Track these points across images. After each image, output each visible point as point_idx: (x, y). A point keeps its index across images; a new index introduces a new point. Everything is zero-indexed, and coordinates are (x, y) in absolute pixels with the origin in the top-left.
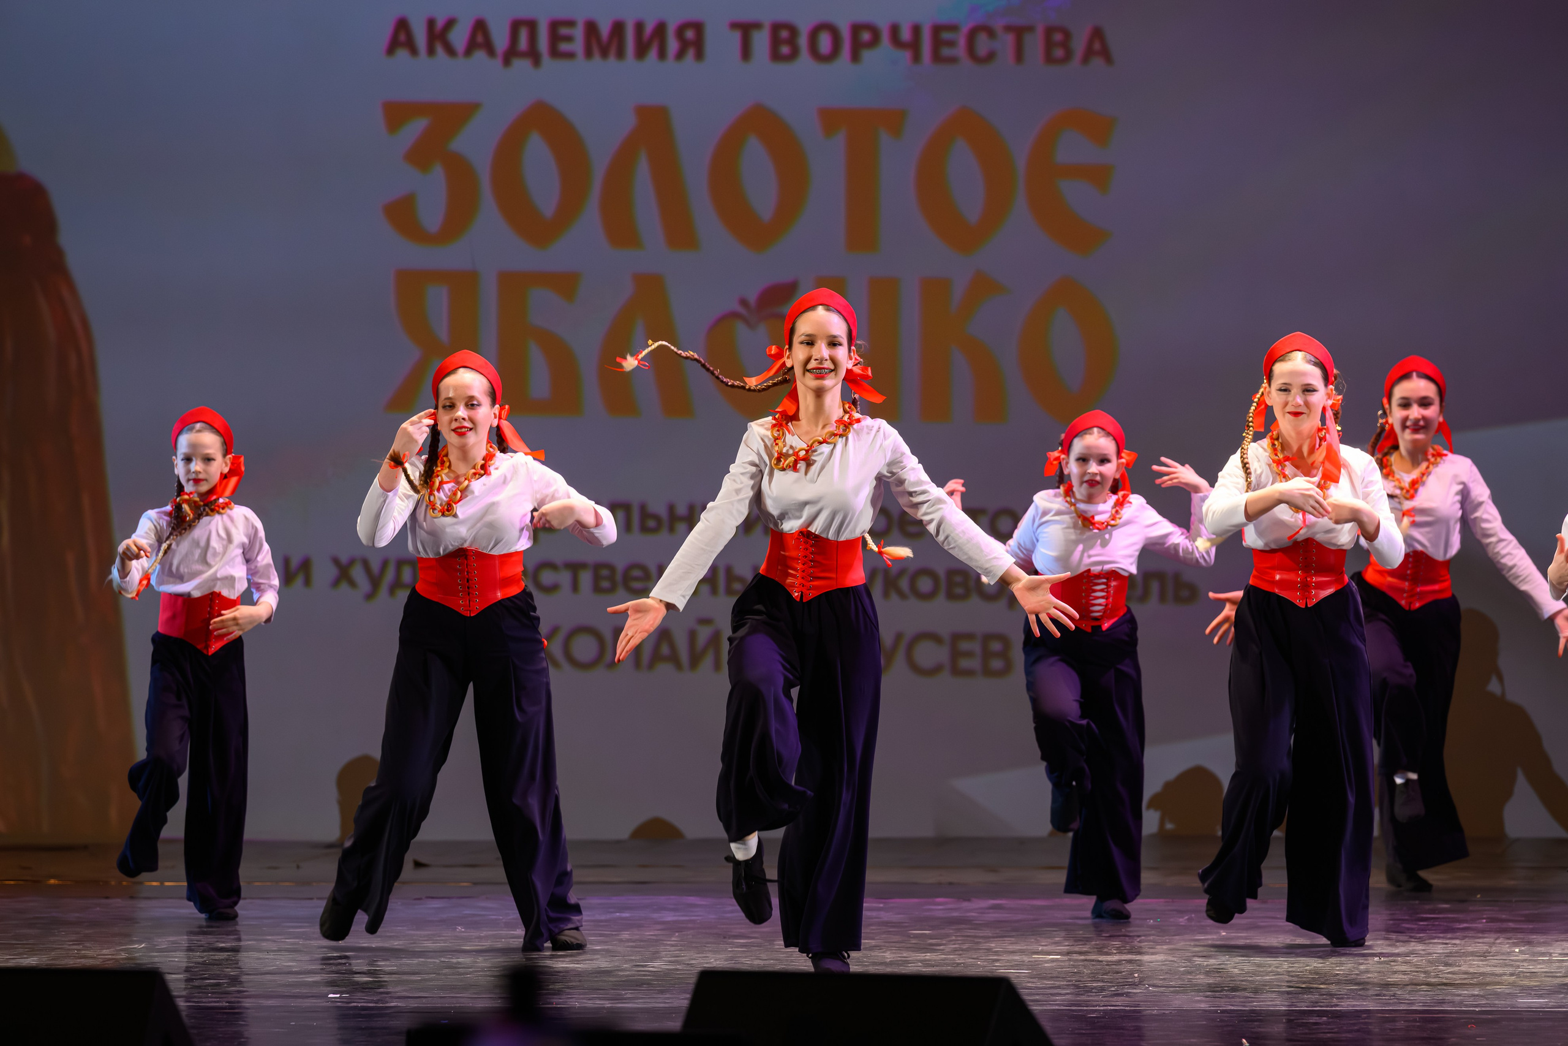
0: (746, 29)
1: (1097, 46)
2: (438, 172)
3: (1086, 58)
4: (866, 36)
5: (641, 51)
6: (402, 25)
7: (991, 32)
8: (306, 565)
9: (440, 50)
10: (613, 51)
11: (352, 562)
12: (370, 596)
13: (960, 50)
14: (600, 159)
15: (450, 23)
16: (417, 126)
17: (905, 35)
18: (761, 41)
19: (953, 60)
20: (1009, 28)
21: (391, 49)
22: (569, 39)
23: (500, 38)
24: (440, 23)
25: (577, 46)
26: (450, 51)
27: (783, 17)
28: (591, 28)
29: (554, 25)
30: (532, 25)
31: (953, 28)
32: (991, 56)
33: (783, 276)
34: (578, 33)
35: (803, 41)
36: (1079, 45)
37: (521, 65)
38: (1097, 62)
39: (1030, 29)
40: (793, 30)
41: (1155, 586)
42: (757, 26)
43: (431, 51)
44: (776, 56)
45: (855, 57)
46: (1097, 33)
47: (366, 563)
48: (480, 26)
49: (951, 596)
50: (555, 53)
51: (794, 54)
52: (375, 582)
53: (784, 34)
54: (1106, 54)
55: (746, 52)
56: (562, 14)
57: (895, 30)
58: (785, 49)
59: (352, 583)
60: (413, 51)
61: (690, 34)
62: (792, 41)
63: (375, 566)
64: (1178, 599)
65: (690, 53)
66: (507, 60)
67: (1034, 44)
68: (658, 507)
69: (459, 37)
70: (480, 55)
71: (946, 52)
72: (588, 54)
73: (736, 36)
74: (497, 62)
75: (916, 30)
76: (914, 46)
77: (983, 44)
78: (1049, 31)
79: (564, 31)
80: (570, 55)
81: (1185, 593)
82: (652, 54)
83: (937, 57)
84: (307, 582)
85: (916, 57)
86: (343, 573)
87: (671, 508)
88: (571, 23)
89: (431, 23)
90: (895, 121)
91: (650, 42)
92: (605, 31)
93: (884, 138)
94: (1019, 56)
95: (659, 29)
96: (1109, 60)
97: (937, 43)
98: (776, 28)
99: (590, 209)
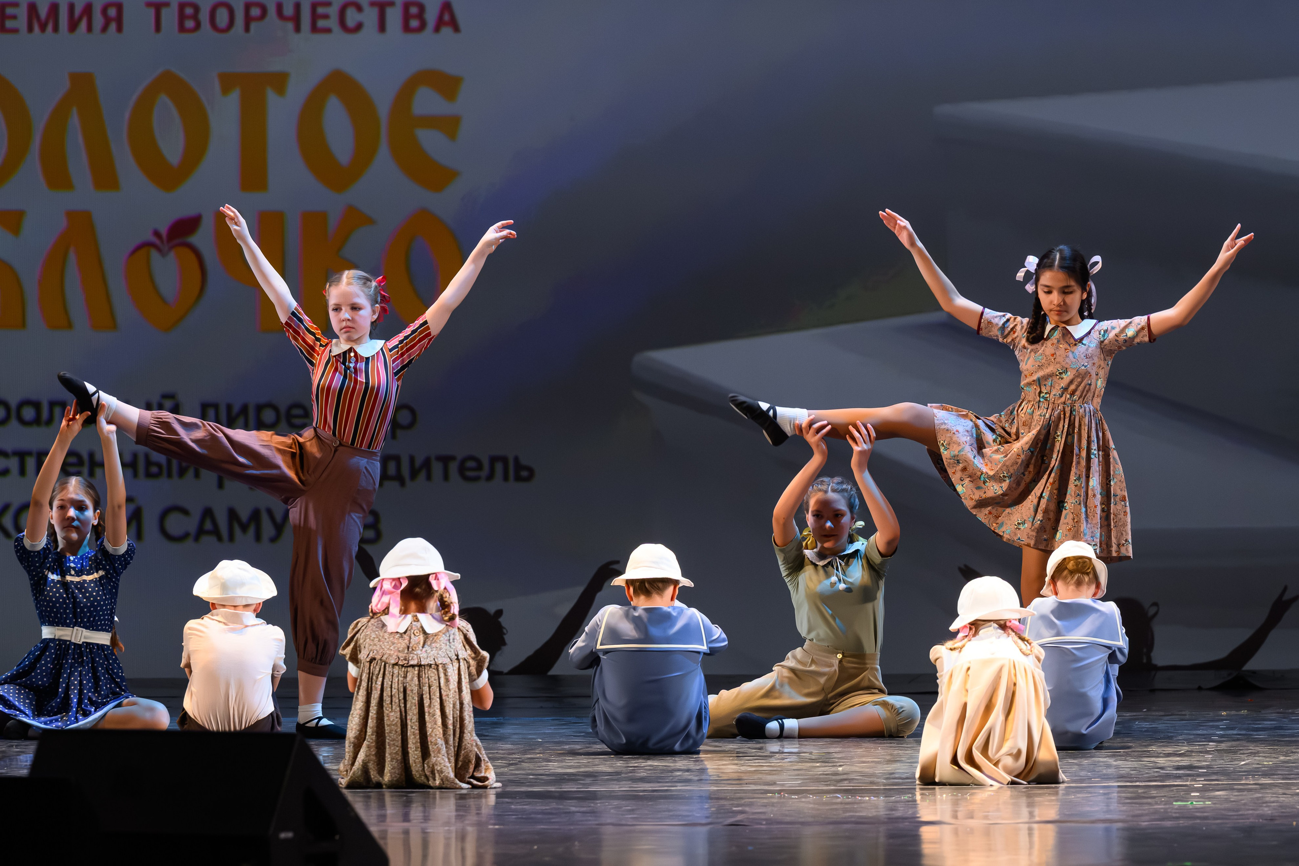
1: (446, 17)
3: (437, 29)
4: (255, 12)
5: (73, 26)
7: (359, 8)
10: (50, 27)
13: (333, 22)
17: (289, 11)
18: (170, 17)
20: (372, 4)
22: (14, 17)
25: (22, 22)
28: (32, 9)
29: (3, 7)
31: (327, 4)
32: (359, 27)
33: (188, 212)
34: (22, 12)
35: (204, 16)
36: (431, 16)
38: (447, 31)
39: (392, 4)
40: (197, 9)
41: (499, 467)
42: (167, 4)
44: (182, 29)
45: (247, 29)
46: (447, 7)
50: (3, 29)
51: (198, 26)
53: (189, 11)
54: (454, 24)
55: (158, 28)
57: (279, 7)
58: (189, 24)
61: (112, 12)
62: (195, 17)
64: (518, 478)
65: (113, 26)
67: (394, 16)
71: (321, 23)
72: (30, 29)
73: (151, 11)
75: (297, 7)
76: (295, 19)
77: (352, 17)
78: (407, 6)
79: (9, 11)
80: (16, 31)
81: (524, 474)
82: (82, 28)
83: (314, 29)
85: (298, 29)
88: (15, 5)
90: (279, 81)
91: (80, 19)
92: (43, 12)
93: (271, 96)
94: (382, 27)
95: (88, 10)
96: (457, 29)
97: (315, 17)
98: (182, 7)
99: (33, 162)
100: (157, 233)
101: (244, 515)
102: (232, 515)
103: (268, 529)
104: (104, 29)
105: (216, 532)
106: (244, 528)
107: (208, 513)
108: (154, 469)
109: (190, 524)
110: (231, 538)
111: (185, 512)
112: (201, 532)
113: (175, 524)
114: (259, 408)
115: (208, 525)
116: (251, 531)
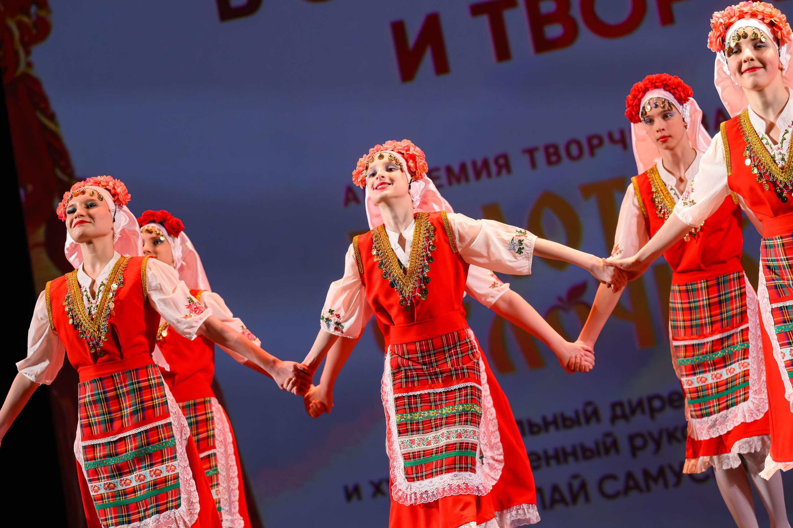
0: (531, 152)
4: (595, 142)
5: (478, 175)
6: (350, 190)
8: (356, 489)
10: (463, 179)
17: (617, 136)
18: (540, 157)
22: (438, 178)
27: (549, 141)
28: (449, 170)
34: (443, 173)
35: (562, 152)
40: (556, 147)
42: (536, 149)
44: (549, 162)
45: (592, 153)
46: (720, 112)
51: (559, 159)
53: (551, 150)
55: (533, 164)
57: (610, 136)
58: (554, 158)
59: (383, 494)
62: (557, 153)
65: (504, 172)
68: (537, 419)
72: (450, 183)
73: (527, 156)
82: (484, 175)
84: (359, 497)
86: (378, 489)
87: (544, 419)
88: (437, 169)
90: (619, 183)
91: (481, 170)
92: (456, 170)
93: (616, 194)
95: (485, 163)
98: (547, 148)
100: (560, 299)
101: (654, 471)
102: (646, 473)
103: (671, 478)
105: (637, 487)
106: (656, 480)
107: (630, 476)
108: (588, 454)
109: (619, 485)
110: (648, 488)
111: (613, 477)
112: (627, 489)
113: (610, 487)
114: (650, 399)
115: (631, 483)
116: (661, 482)
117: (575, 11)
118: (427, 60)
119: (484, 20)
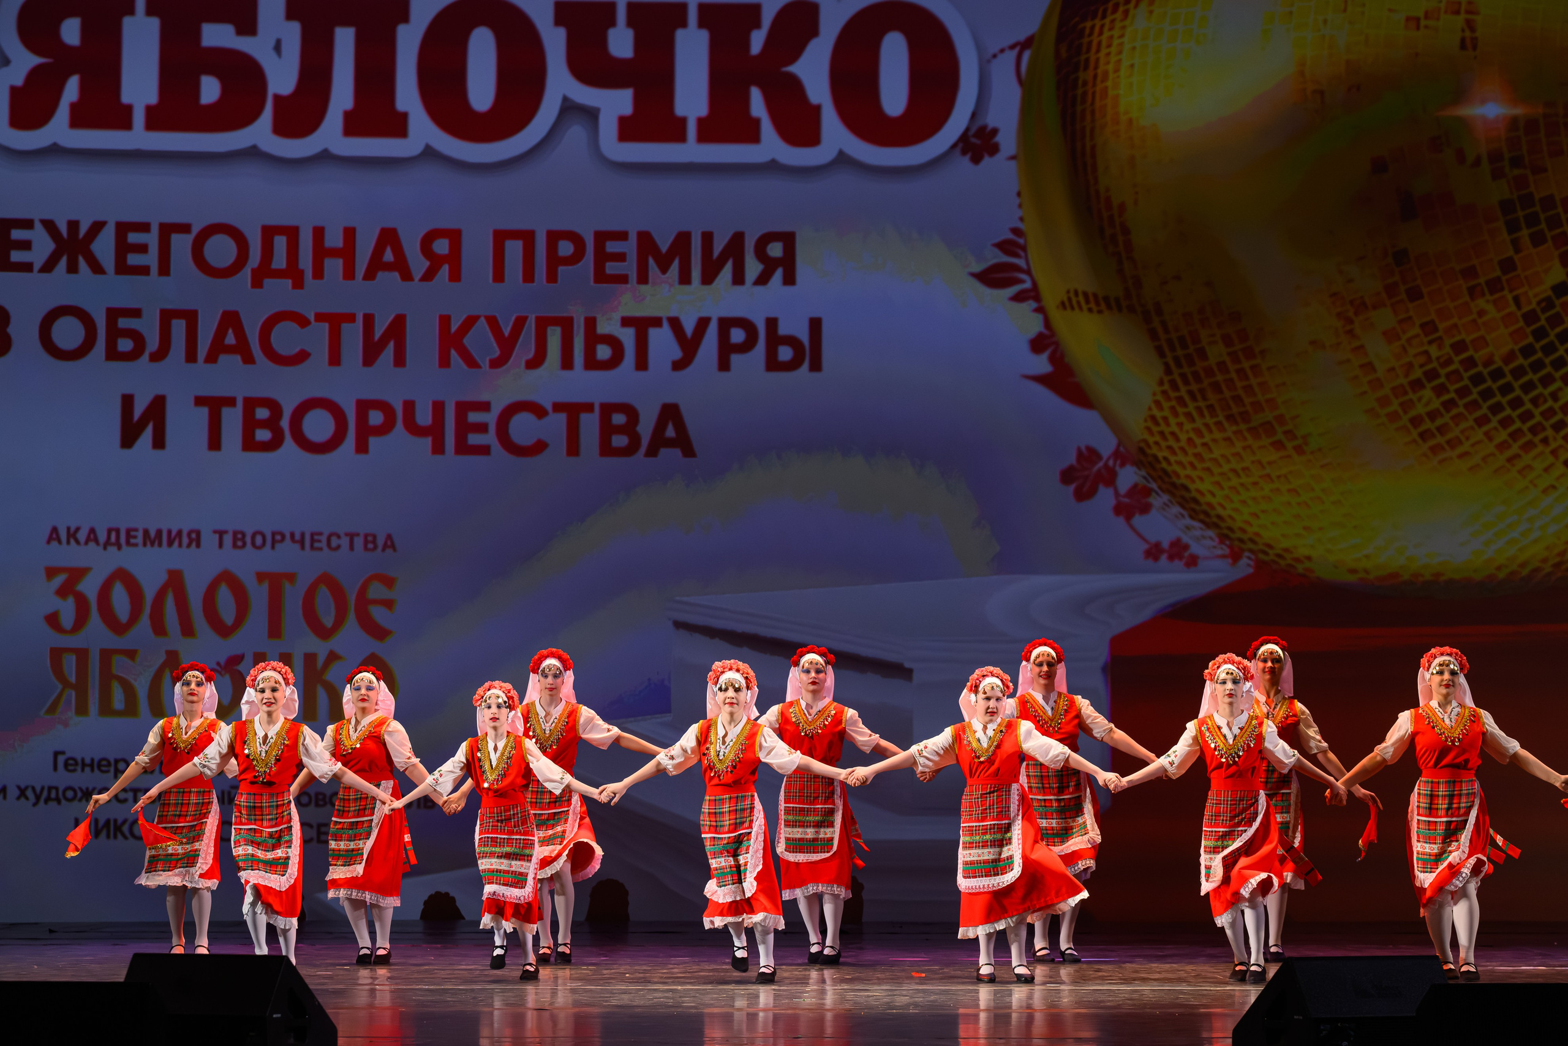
0: (221, 533)
1: (389, 543)
2: (71, 600)
3: (383, 550)
4: (278, 537)
5: (170, 543)
6: (55, 530)
7: (339, 537)
9: (72, 541)
10: (157, 543)
11: (26, 788)
12: (35, 804)
13: (324, 544)
14: (149, 595)
15: (78, 529)
16: (59, 579)
17: (297, 537)
18: (228, 539)
19: (321, 549)
20: (346, 534)
21: (48, 542)
22: (135, 537)
23: (102, 537)
24: (72, 530)
25: (140, 540)
26: (78, 542)
27: (238, 528)
28: (146, 532)
29: (128, 531)
30: (118, 531)
31: (320, 534)
32: (338, 547)
33: (239, 652)
34: (140, 534)
35: (248, 540)
36: (380, 542)
37: (112, 549)
38: (389, 551)
39: (358, 535)
40: (244, 535)
42: (226, 532)
43: (68, 542)
44: (235, 546)
45: (273, 547)
46: (389, 537)
47: (33, 789)
48: (92, 531)
49: (317, 805)
50: (128, 543)
51: (244, 545)
52: (38, 798)
53: (239, 536)
54: (393, 547)
55: (221, 545)
56: (132, 525)
57: (292, 535)
58: (239, 543)
59: (27, 798)
60: (60, 542)
62: (243, 539)
63: (38, 790)
64: (426, 807)
65: (194, 544)
66: (105, 548)
67: (359, 542)
69: (82, 536)
70: (92, 544)
72: (145, 545)
73: (217, 536)
74: (101, 548)
75: (303, 535)
76: (302, 542)
77: (334, 542)
78: (366, 536)
79: (133, 533)
80: (136, 545)
81: (429, 804)
82: (176, 544)
83: (312, 547)
85: (303, 547)
86: (22, 792)
88: (136, 530)
89: (68, 529)
90: (291, 577)
91: (174, 539)
92: (153, 534)
93: (286, 585)
94: (352, 547)
95: (180, 533)
96: (395, 550)
97: (313, 541)
98: (235, 533)
99: (145, 619)
100: (218, 664)
104: (189, 546)
117: (285, 423)
118: (147, 435)
119: (204, 411)
